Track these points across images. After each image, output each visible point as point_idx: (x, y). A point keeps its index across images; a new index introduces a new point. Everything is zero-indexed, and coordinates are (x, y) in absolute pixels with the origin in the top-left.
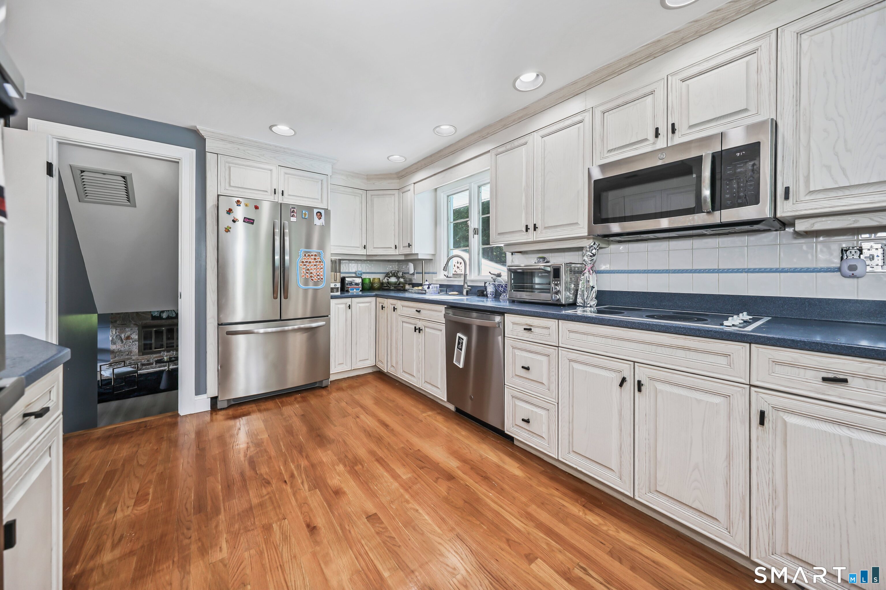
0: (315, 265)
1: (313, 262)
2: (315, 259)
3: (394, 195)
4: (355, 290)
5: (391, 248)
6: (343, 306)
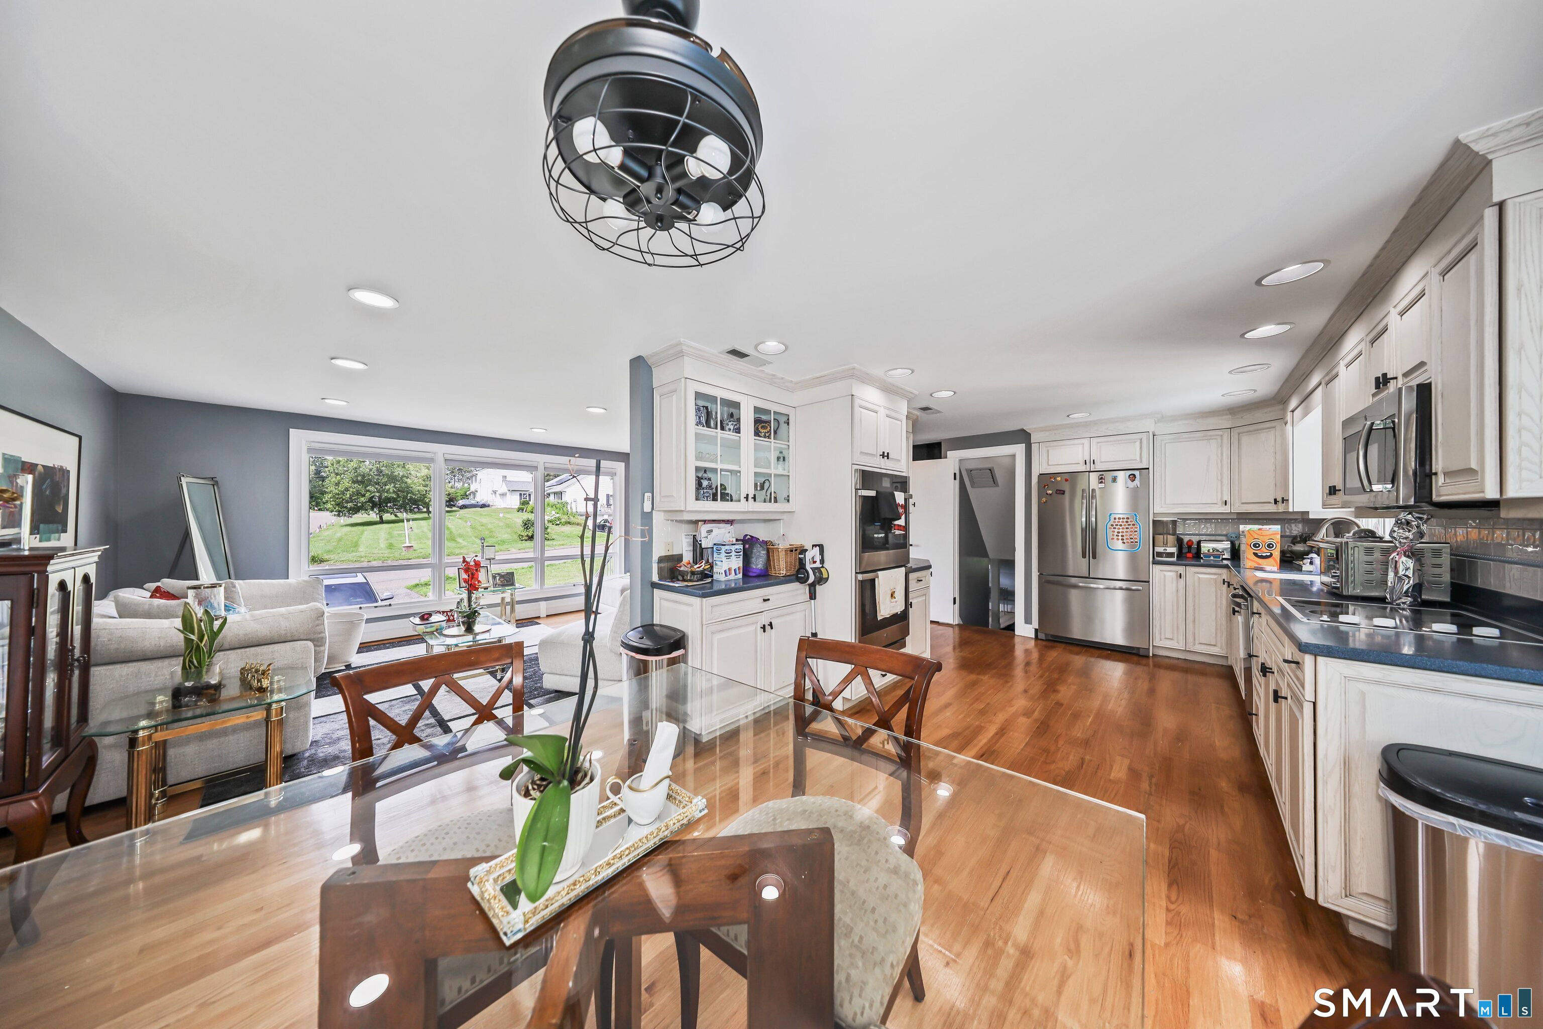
0: (1127, 528)
1: (1125, 525)
2: (1127, 522)
3: (1274, 427)
4: (1212, 558)
5: (1270, 503)
6: (1173, 574)
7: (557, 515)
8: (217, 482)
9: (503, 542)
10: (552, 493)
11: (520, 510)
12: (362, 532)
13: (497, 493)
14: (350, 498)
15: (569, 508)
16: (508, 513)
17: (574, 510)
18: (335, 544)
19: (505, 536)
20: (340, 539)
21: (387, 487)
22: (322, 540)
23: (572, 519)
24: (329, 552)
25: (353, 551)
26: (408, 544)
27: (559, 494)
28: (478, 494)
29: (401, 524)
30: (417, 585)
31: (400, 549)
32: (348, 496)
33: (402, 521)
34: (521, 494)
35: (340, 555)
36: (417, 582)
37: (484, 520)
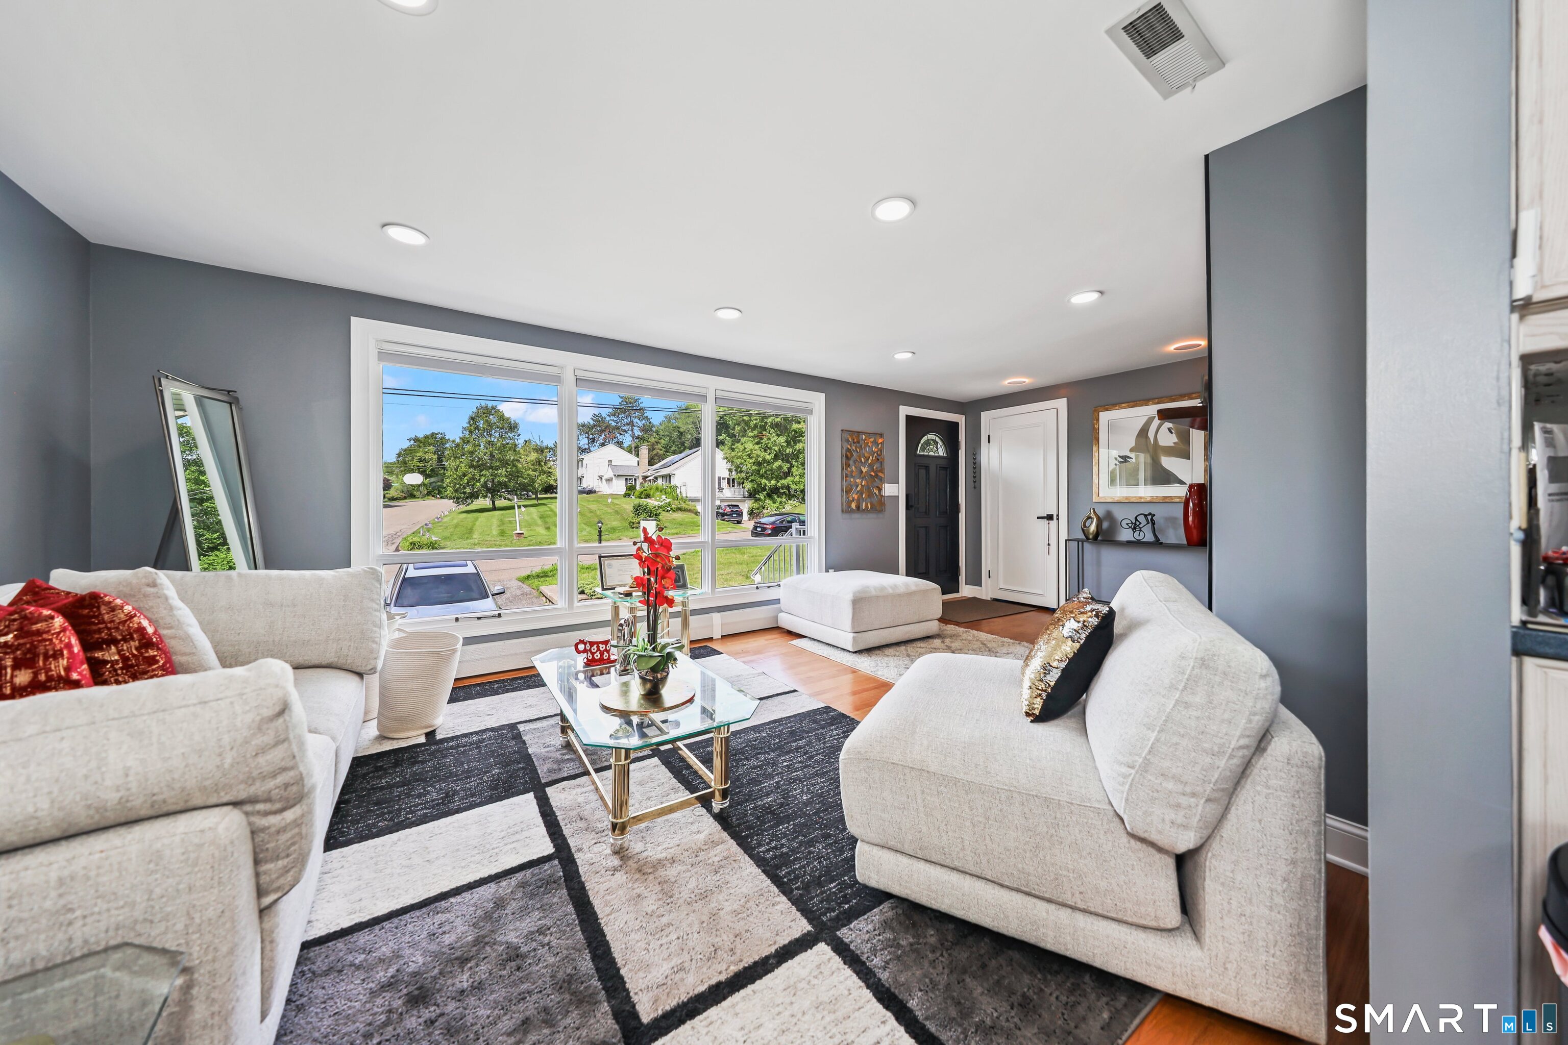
7: (668, 500)
8: (237, 400)
9: (614, 530)
10: (660, 476)
11: (627, 495)
12: (476, 519)
13: (603, 478)
14: (468, 483)
15: (678, 492)
16: (616, 499)
17: (684, 495)
18: (452, 530)
19: (615, 524)
20: (456, 526)
21: (500, 471)
22: (440, 526)
23: (684, 505)
24: (446, 538)
25: (467, 538)
26: (518, 531)
27: (668, 477)
28: (584, 480)
29: (512, 511)
30: (528, 577)
31: (511, 536)
32: (466, 481)
33: (513, 508)
34: (626, 479)
35: (456, 542)
36: (528, 573)
37: (593, 506)
